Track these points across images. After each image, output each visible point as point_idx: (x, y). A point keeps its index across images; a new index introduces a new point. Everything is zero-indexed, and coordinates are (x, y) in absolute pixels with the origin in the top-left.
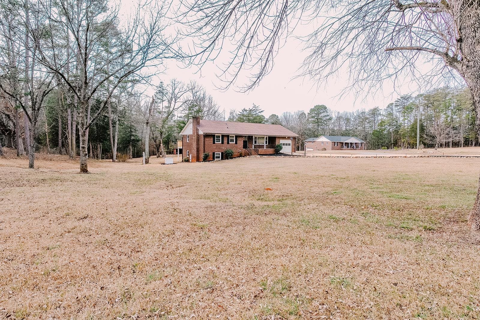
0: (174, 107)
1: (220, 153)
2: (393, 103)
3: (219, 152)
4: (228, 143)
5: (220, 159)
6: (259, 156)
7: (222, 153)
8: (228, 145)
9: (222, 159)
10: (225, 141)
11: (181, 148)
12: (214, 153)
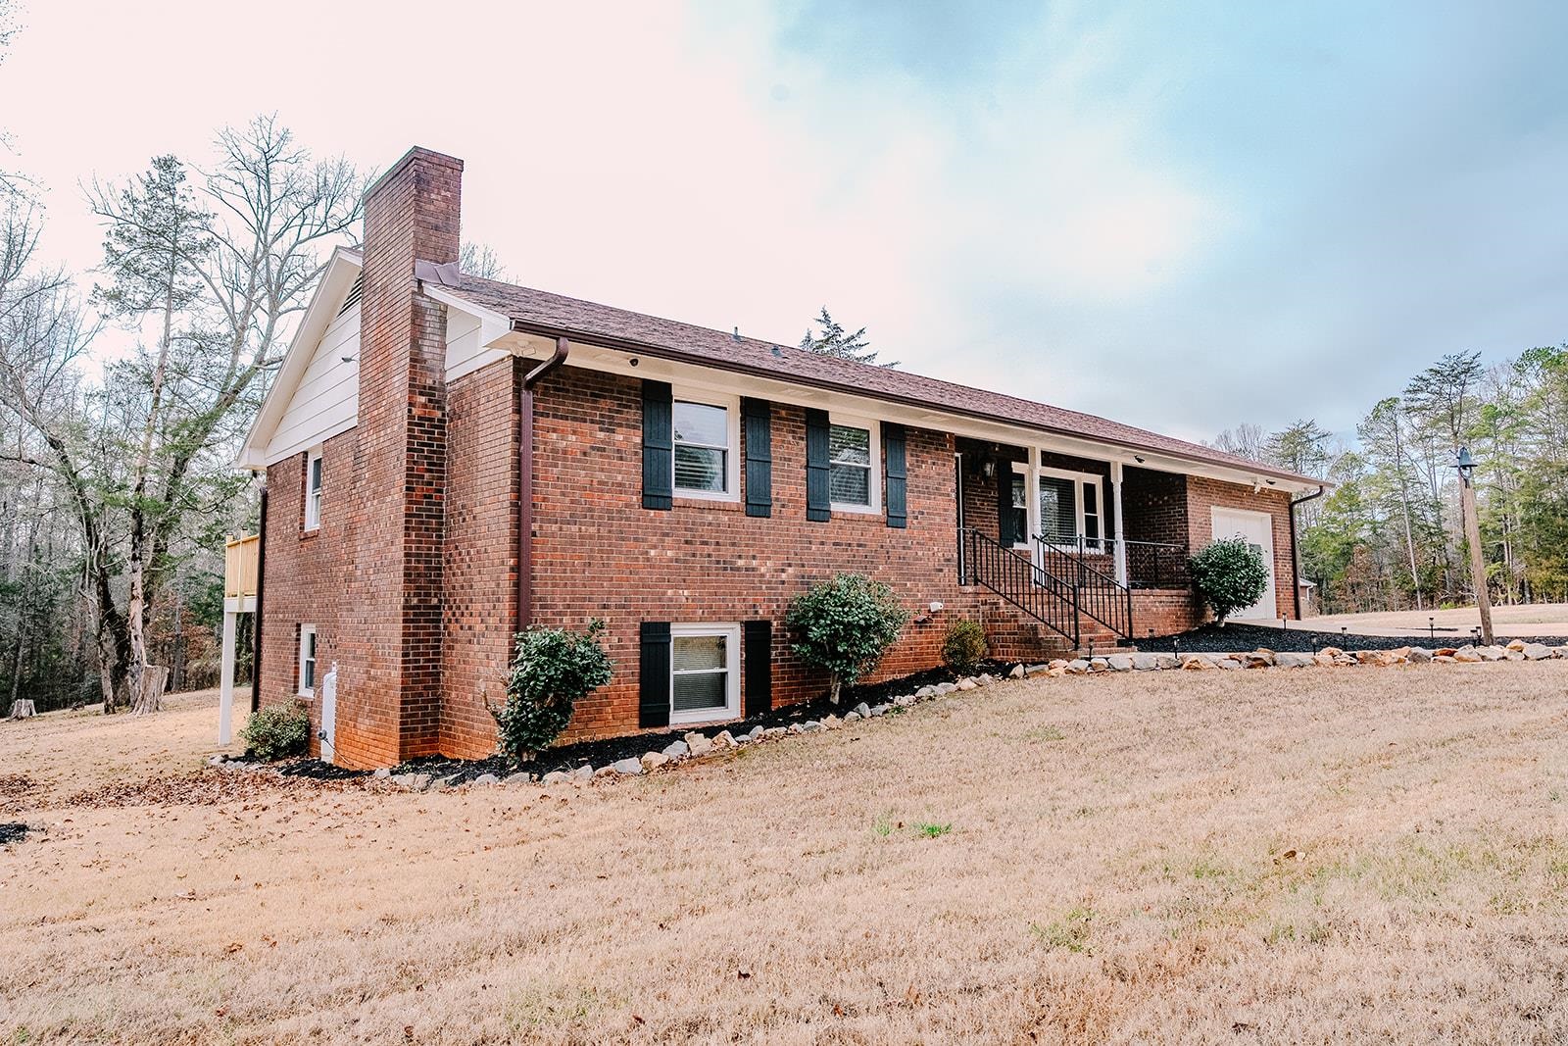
0: (263, 349)
1: (734, 637)
2: (1396, 400)
3: (714, 616)
4: (817, 512)
5: (733, 710)
6: (1136, 656)
7: (756, 635)
8: (819, 530)
9: (760, 708)
10: (788, 483)
11: (250, 606)
12: (654, 640)
